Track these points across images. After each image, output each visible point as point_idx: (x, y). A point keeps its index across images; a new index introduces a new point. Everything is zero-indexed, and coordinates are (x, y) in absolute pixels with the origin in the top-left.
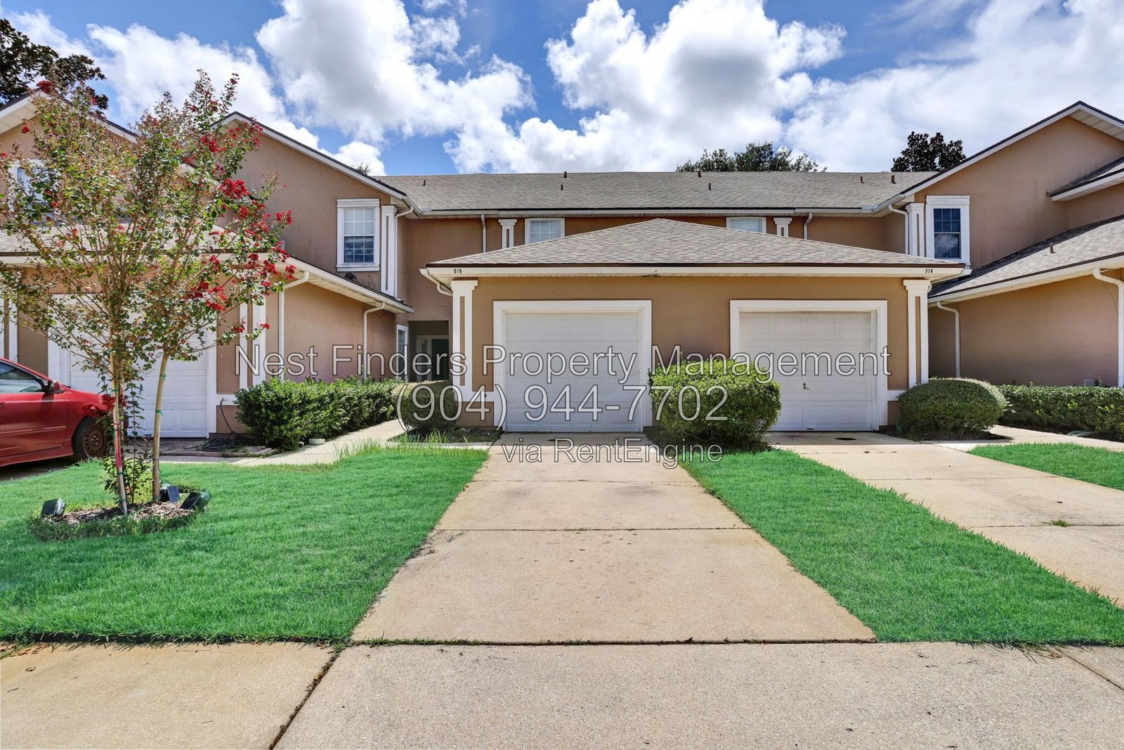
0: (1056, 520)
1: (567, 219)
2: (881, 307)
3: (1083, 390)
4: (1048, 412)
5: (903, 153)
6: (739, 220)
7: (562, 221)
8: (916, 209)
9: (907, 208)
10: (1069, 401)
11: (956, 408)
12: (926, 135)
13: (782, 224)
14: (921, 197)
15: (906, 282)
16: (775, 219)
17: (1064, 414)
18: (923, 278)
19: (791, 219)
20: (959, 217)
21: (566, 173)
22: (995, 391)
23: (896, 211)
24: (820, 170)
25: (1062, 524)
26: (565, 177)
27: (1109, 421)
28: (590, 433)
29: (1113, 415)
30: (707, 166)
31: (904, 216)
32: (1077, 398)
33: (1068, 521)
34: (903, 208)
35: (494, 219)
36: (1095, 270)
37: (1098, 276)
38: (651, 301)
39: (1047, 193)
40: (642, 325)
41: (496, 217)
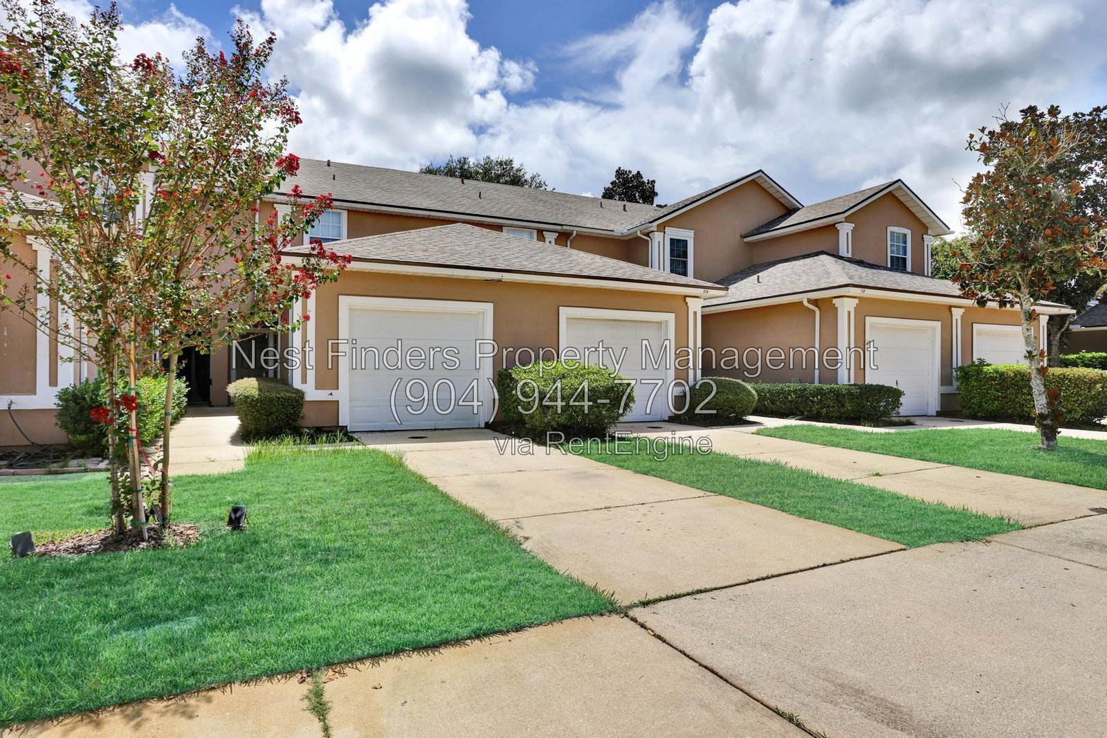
0: (875, 473)
1: (350, 211)
2: (670, 318)
3: (798, 386)
4: (773, 402)
5: (612, 183)
6: (514, 230)
7: (345, 214)
8: (658, 236)
9: (651, 235)
10: (789, 394)
11: (731, 400)
12: (630, 172)
13: (550, 237)
14: (661, 228)
15: (688, 300)
16: (544, 233)
17: (785, 404)
18: (697, 297)
19: (557, 234)
20: (686, 247)
21: (329, 161)
22: (749, 386)
23: (643, 237)
24: (549, 189)
25: (878, 475)
26: (329, 165)
27: (815, 408)
28: (435, 430)
29: (818, 404)
30: (450, 172)
31: (648, 241)
32: (795, 391)
33: (881, 473)
34: (647, 235)
35: (269, 202)
36: (804, 298)
37: (806, 303)
38: (492, 304)
39: (741, 235)
40: (483, 326)
41: (271, 200)
